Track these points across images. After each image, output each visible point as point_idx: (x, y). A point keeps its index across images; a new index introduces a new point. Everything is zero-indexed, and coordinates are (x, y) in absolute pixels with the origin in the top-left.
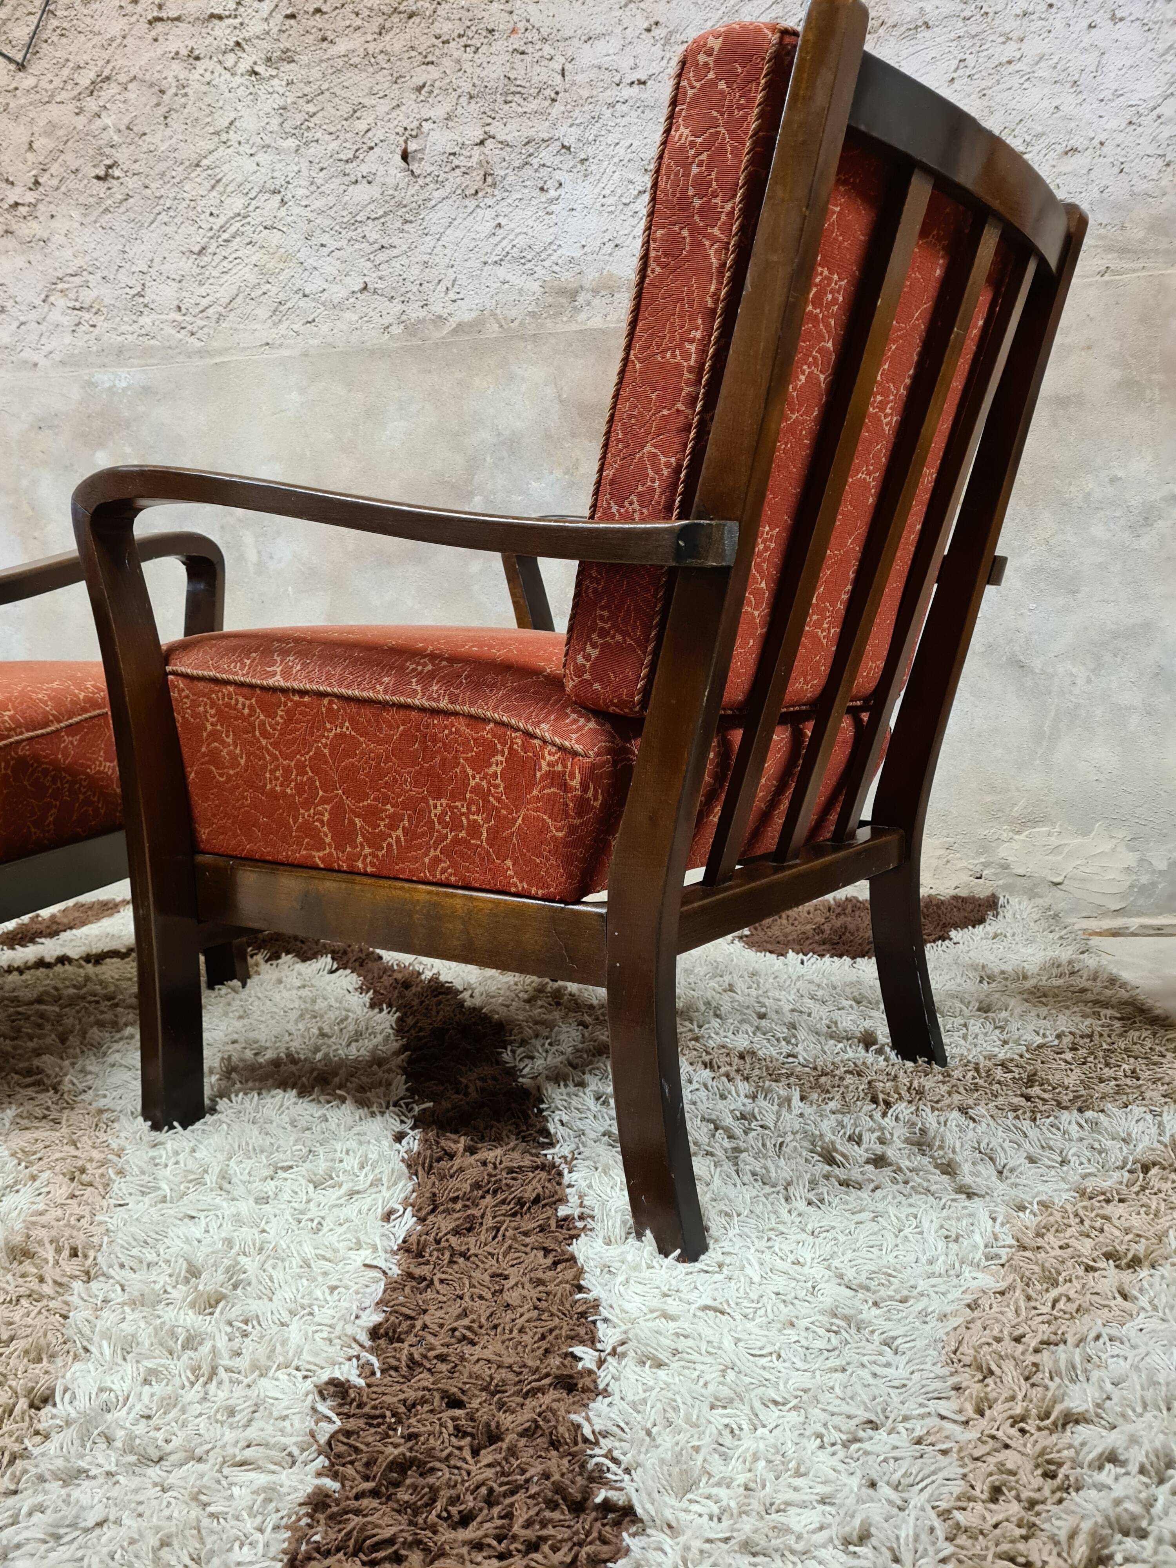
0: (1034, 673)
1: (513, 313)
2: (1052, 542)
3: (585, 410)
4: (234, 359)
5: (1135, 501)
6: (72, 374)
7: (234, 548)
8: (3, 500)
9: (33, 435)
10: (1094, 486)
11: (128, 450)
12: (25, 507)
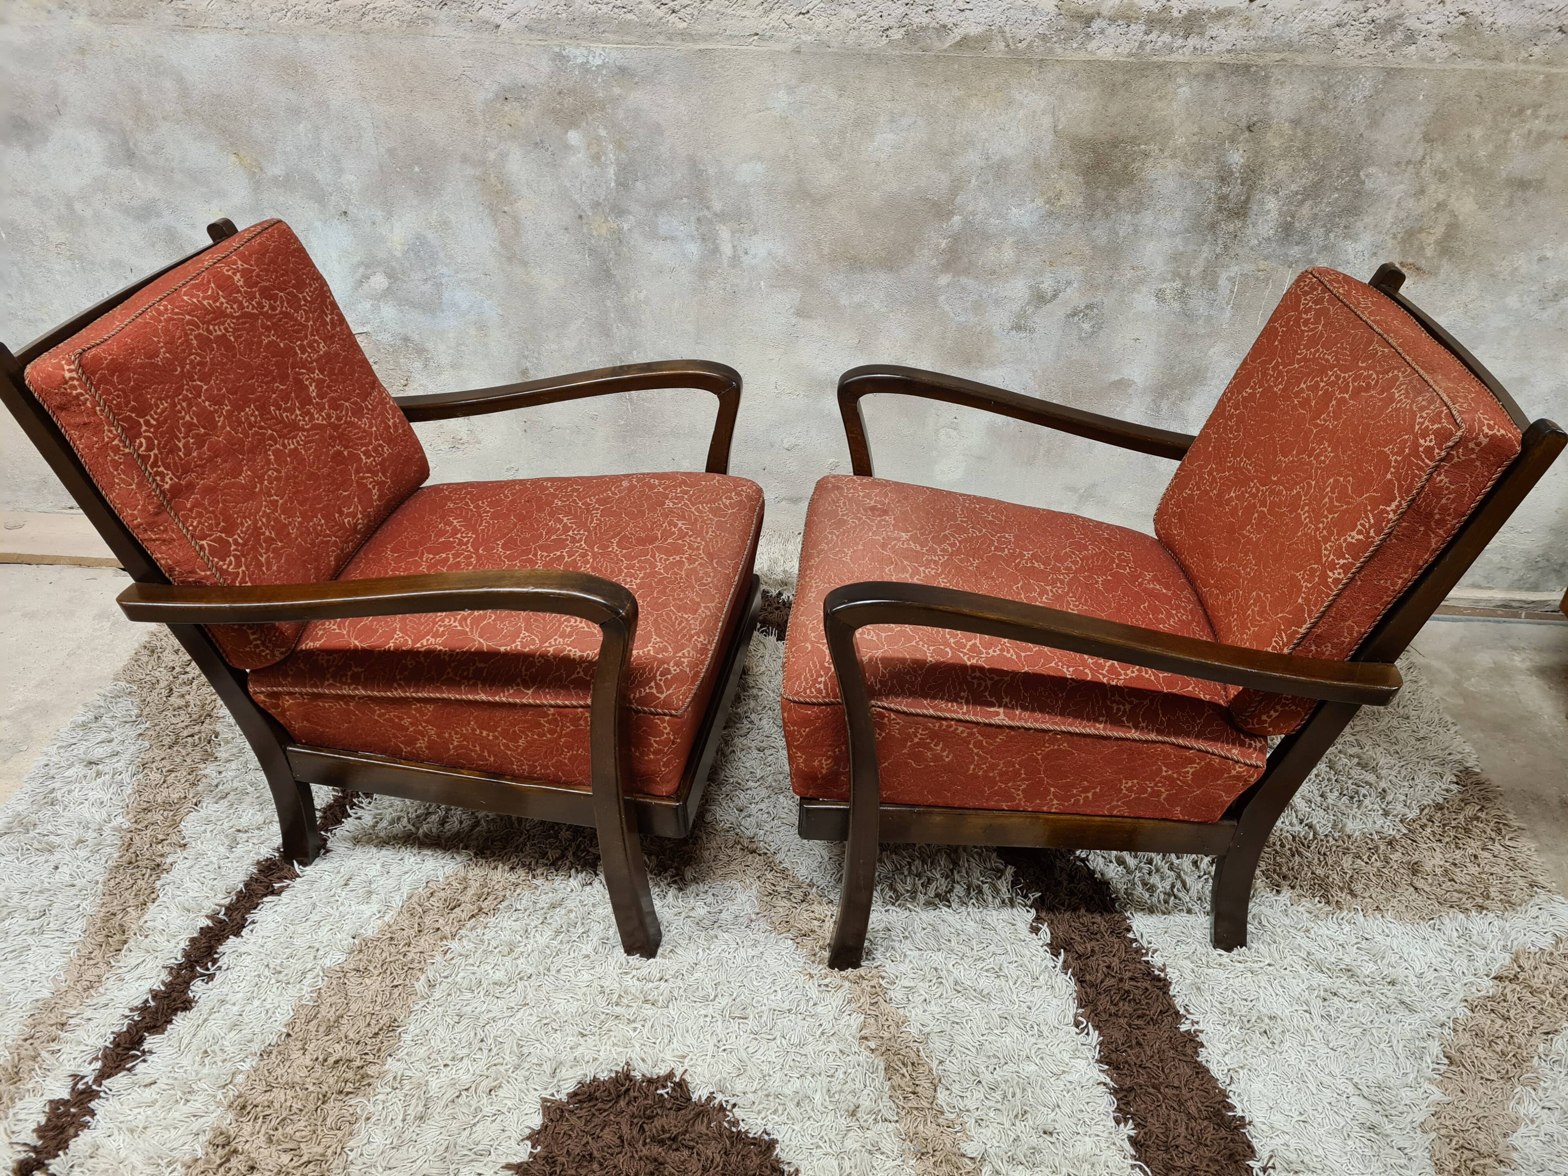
1: (1022, 33)
2: (1470, 306)
3: (1079, 144)
4: (720, 47)
5: (1553, 279)
6: (539, 43)
7: (709, 240)
8: (470, 171)
9: (498, 105)
10: (1523, 263)
11: (603, 133)
12: (493, 180)
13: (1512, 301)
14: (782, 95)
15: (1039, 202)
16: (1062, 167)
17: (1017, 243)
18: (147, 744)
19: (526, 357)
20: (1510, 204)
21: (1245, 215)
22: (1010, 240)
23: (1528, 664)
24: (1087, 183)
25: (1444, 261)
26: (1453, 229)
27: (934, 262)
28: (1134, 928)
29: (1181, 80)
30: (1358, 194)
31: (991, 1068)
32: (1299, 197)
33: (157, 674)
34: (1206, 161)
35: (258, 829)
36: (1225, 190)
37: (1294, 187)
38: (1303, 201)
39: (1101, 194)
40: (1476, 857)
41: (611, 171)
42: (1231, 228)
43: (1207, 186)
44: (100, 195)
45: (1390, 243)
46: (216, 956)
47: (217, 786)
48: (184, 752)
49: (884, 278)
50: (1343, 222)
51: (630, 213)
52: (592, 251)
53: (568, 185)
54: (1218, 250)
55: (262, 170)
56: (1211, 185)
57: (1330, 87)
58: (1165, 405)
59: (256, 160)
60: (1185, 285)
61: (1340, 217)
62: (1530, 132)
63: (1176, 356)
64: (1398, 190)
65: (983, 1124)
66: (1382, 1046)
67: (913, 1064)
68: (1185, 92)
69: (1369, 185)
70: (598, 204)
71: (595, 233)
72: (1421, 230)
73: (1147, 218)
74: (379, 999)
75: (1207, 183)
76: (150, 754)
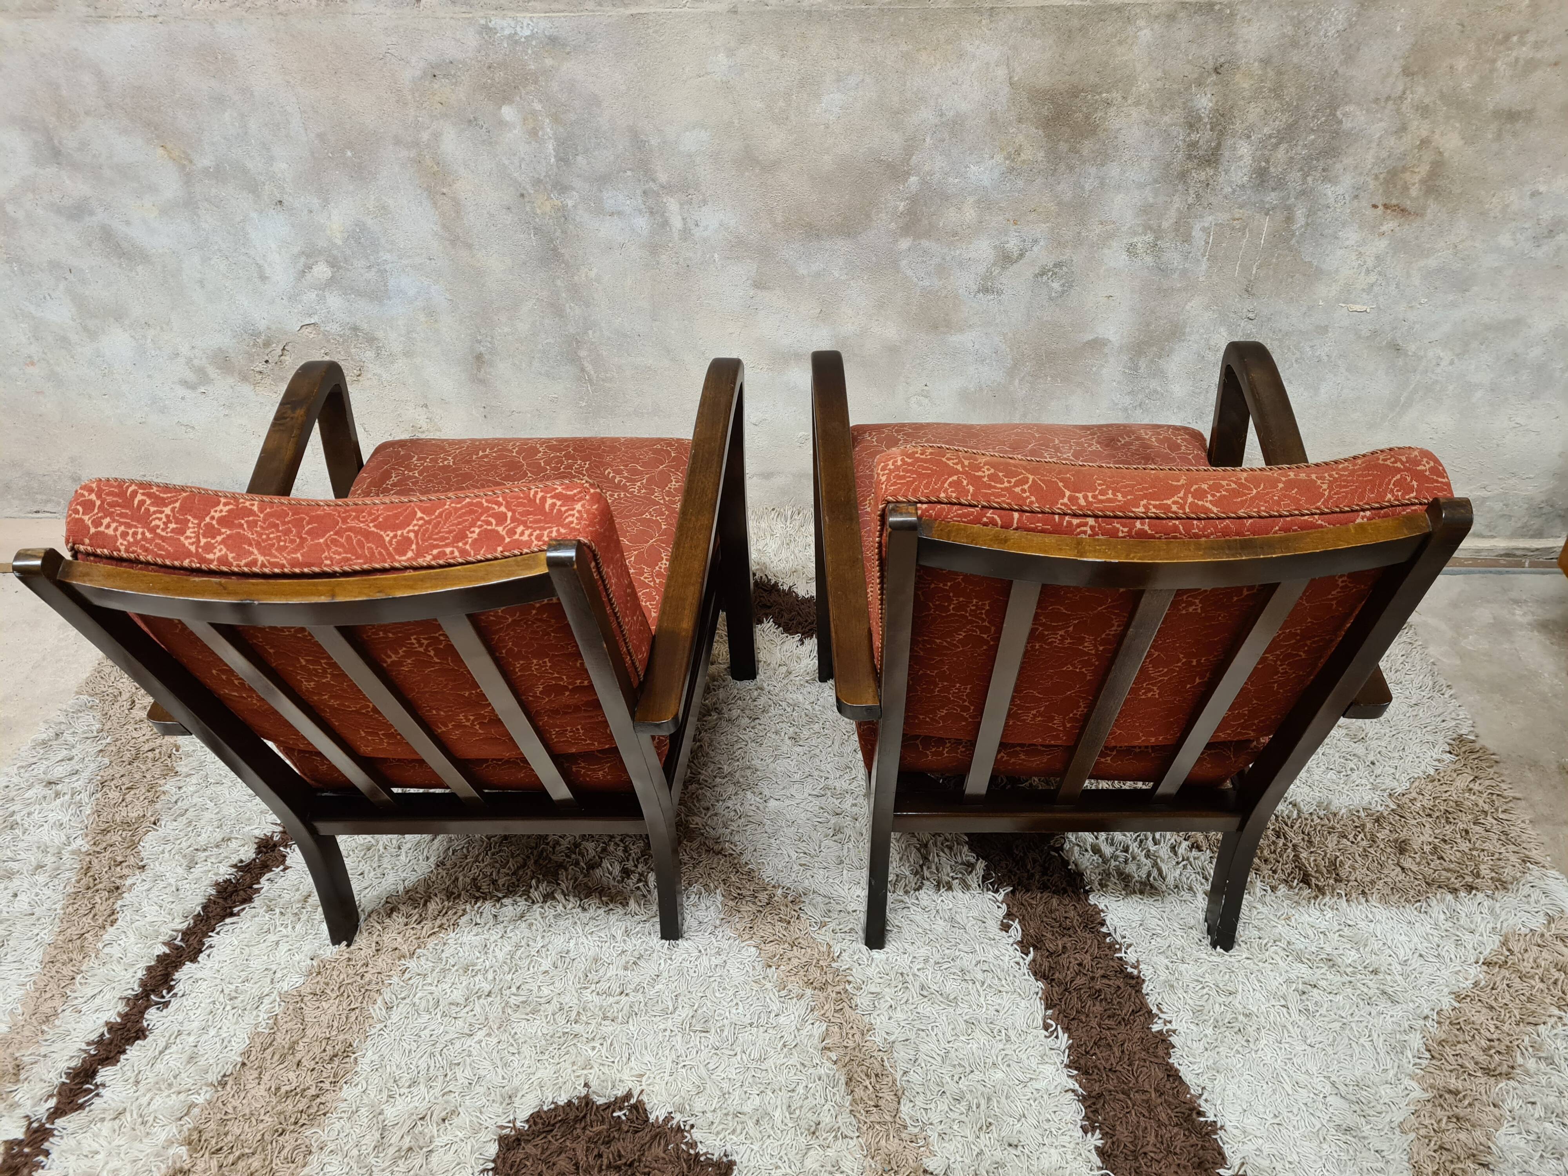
0: (1406, 355)
2: (1460, 247)
3: (1038, 96)
4: (653, 10)
5: (1547, 215)
6: (464, 15)
7: (657, 213)
8: (404, 153)
9: (427, 83)
10: (1515, 199)
11: (538, 106)
12: (429, 162)
13: (1505, 240)
14: (721, 57)
15: (999, 158)
16: (1020, 120)
17: (978, 201)
18: (107, 761)
19: (480, 342)
20: (1499, 137)
21: (1217, 161)
22: (971, 200)
23: (1529, 618)
24: (1048, 136)
25: (1431, 202)
26: (1438, 167)
27: (893, 226)
28: (1108, 922)
29: (1141, 23)
30: (1335, 135)
31: (956, 1078)
32: (1273, 140)
33: (120, 685)
34: (1173, 107)
35: (217, 846)
36: (1194, 137)
37: (1266, 130)
38: (1276, 146)
39: (1063, 147)
40: (1467, 832)
41: (550, 146)
42: (1203, 176)
43: (1175, 133)
44: (30, 196)
45: (1372, 184)
46: (172, 983)
47: (176, 802)
48: (144, 768)
49: (842, 245)
50: (1321, 164)
51: (573, 189)
52: (537, 230)
53: (507, 162)
54: (1190, 200)
55: (191, 162)
56: (1180, 133)
57: (1300, 22)
58: (1143, 364)
59: (184, 152)
60: (1157, 238)
61: (1318, 160)
62: (1517, 60)
63: (1153, 312)
64: (1377, 129)
65: (946, 1138)
66: (1362, 1041)
67: (877, 1075)
68: (1146, 35)
69: (1347, 125)
70: (539, 181)
71: (538, 211)
72: (1404, 169)
73: (1114, 171)
74: (336, 1024)
75: (1174, 131)
76: (110, 771)
